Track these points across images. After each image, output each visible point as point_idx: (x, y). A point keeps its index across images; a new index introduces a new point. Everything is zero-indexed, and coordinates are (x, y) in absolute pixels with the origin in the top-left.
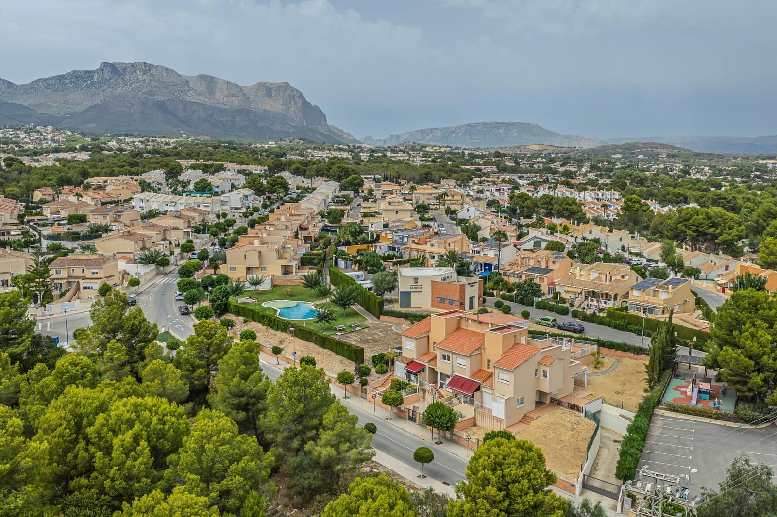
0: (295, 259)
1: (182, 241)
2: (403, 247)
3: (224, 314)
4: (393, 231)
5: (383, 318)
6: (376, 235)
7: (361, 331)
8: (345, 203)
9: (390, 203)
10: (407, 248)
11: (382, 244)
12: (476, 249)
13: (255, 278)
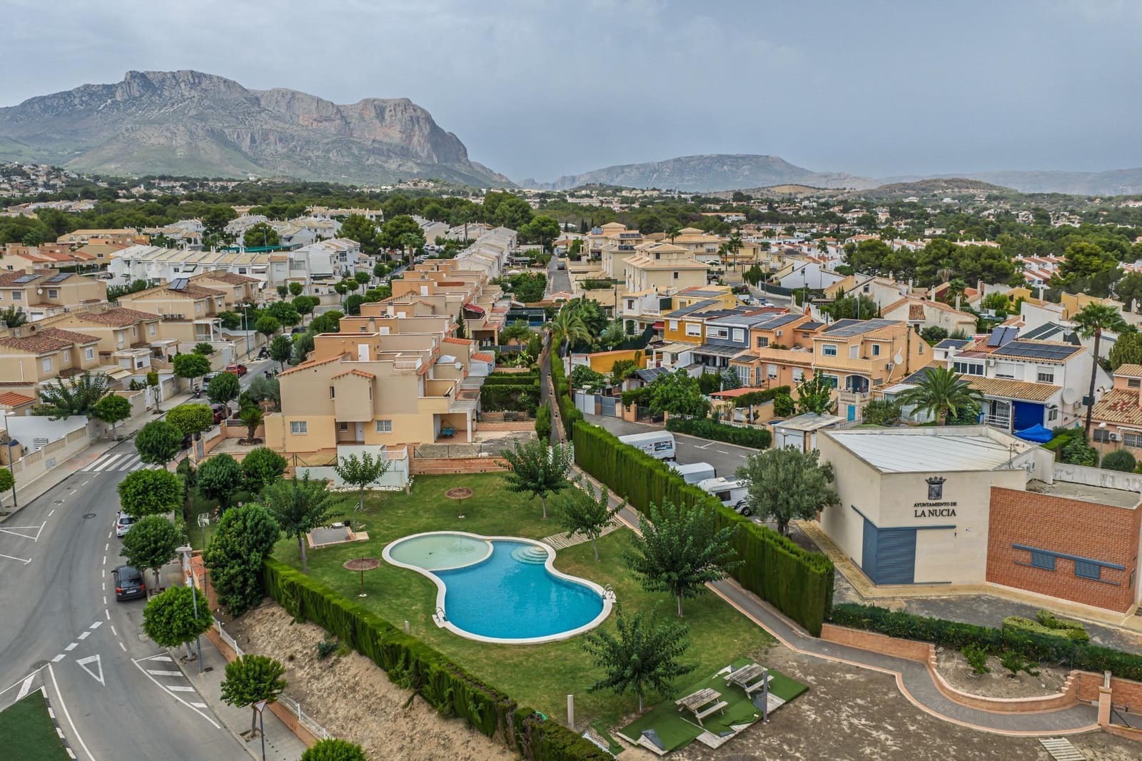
0: (468, 395)
1: (188, 349)
2: (736, 356)
3: (257, 606)
4: (700, 315)
5: (832, 632)
6: (642, 325)
7: (785, 712)
8: (537, 264)
9: (658, 256)
10: (747, 359)
11: (674, 348)
12: (968, 360)
13: (361, 461)
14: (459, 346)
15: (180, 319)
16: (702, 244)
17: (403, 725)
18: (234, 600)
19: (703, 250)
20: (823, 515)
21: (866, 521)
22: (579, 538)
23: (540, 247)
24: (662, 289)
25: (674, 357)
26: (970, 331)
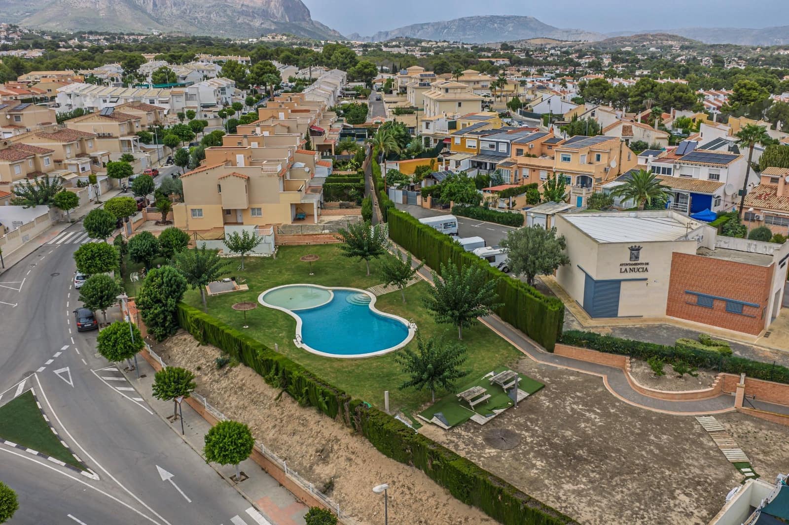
0: (314, 190)
1: (116, 158)
2: (501, 162)
3: (174, 334)
4: (477, 133)
5: (562, 349)
6: (435, 141)
7: (529, 401)
8: (361, 96)
9: (447, 90)
10: (508, 164)
11: (458, 157)
12: (662, 165)
13: (241, 236)
14: (307, 155)
15: (109, 136)
16: (478, 82)
17: (275, 411)
18: (158, 330)
19: (479, 86)
20: (557, 272)
21: (587, 276)
22: (392, 288)
23: (363, 84)
24: (450, 115)
25: (458, 163)
26: (664, 144)
